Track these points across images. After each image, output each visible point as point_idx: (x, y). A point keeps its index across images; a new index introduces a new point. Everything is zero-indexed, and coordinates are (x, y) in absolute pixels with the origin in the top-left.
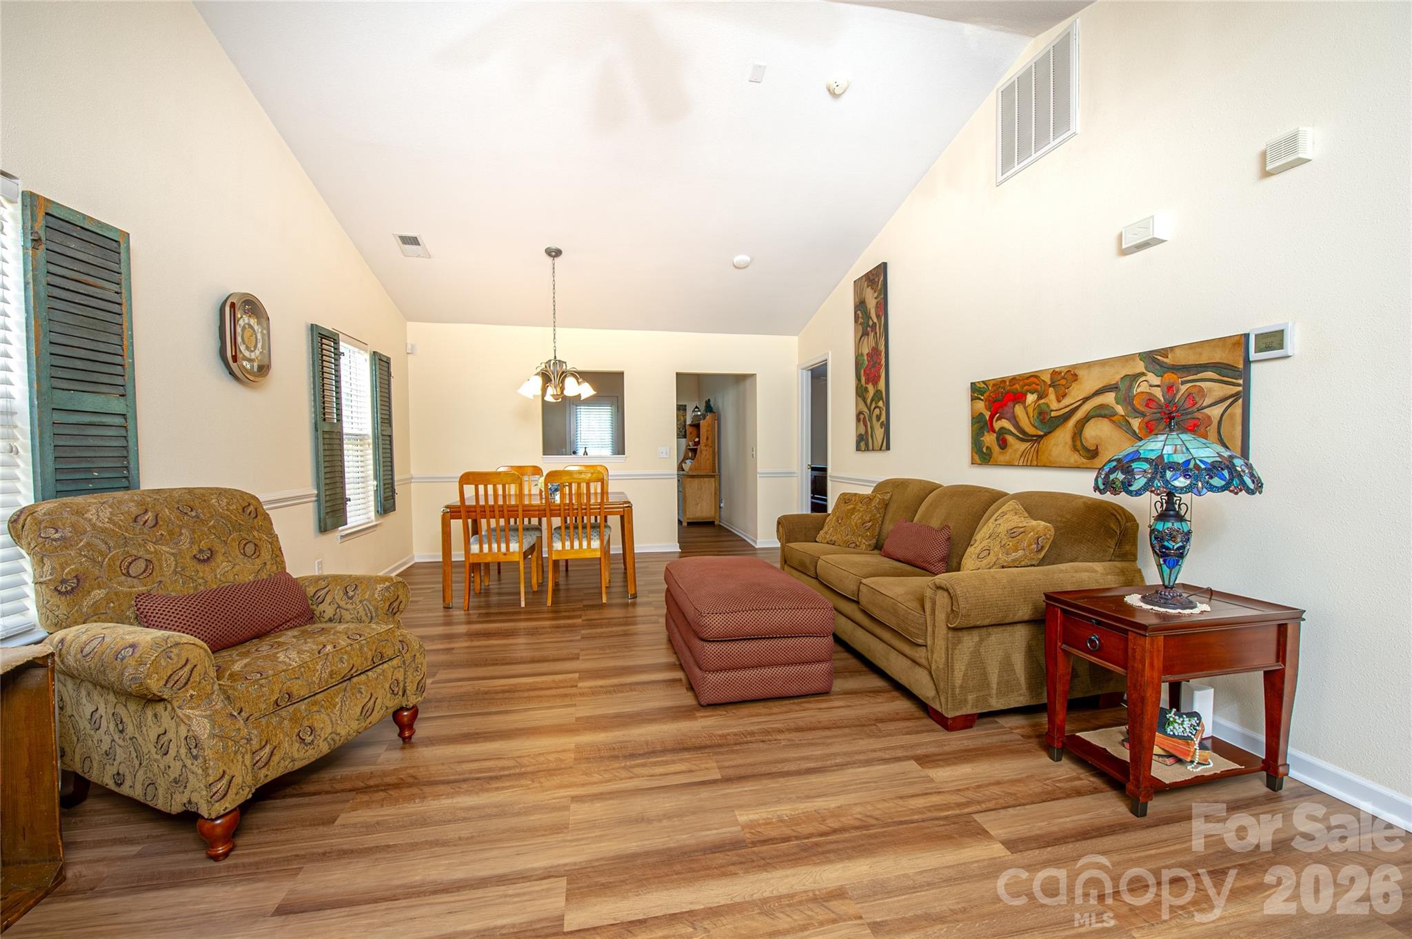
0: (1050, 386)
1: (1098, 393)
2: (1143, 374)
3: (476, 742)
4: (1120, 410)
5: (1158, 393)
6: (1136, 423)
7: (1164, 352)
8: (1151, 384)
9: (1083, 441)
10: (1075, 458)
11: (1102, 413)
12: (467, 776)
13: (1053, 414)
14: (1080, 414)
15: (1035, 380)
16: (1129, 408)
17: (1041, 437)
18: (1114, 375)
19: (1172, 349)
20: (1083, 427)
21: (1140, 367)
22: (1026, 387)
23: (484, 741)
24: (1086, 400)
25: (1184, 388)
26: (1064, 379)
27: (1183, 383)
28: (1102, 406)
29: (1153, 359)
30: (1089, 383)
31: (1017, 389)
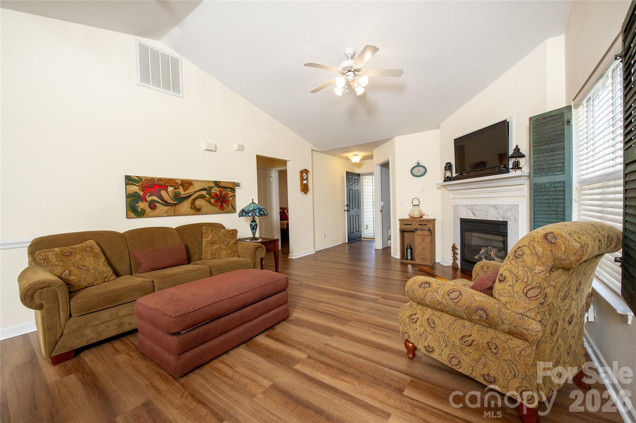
0: (180, 185)
1: (200, 190)
2: (214, 187)
3: (379, 343)
4: (207, 196)
5: (218, 193)
6: (212, 201)
7: (219, 182)
8: (215, 190)
9: (195, 206)
10: (192, 211)
11: (202, 197)
12: (388, 331)
13: (182, 196)
14: (193, 197)
15: (173, 182)
16: (210, 196)
17: (176, 204)
18: (206, 186)
19: (221, 182)
20: (195, 201)
21: (213, 185)
22: (168, 184)
23: (376, 342)
24: (196, 192)
25: (224, 192)
26: (187, 184)
27: (224, 191)
28: (202, 195)
29: (217, 183)
30: (197, 187)
31: (162, 184)
